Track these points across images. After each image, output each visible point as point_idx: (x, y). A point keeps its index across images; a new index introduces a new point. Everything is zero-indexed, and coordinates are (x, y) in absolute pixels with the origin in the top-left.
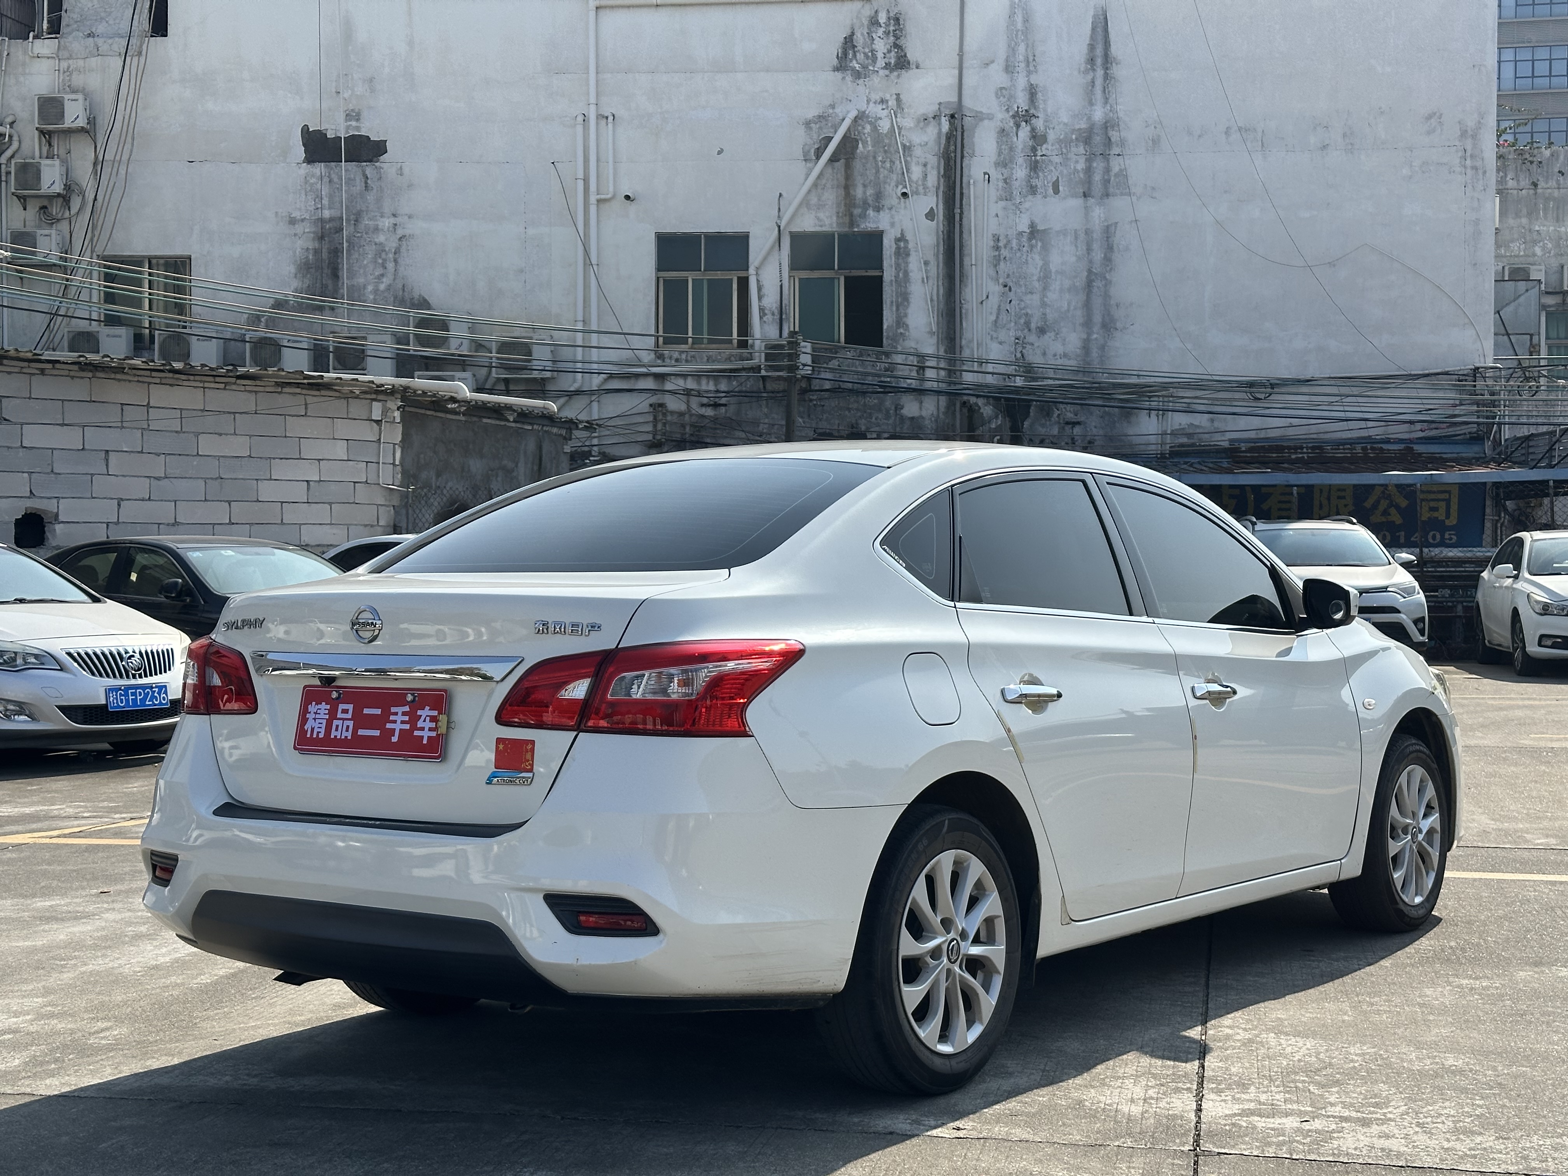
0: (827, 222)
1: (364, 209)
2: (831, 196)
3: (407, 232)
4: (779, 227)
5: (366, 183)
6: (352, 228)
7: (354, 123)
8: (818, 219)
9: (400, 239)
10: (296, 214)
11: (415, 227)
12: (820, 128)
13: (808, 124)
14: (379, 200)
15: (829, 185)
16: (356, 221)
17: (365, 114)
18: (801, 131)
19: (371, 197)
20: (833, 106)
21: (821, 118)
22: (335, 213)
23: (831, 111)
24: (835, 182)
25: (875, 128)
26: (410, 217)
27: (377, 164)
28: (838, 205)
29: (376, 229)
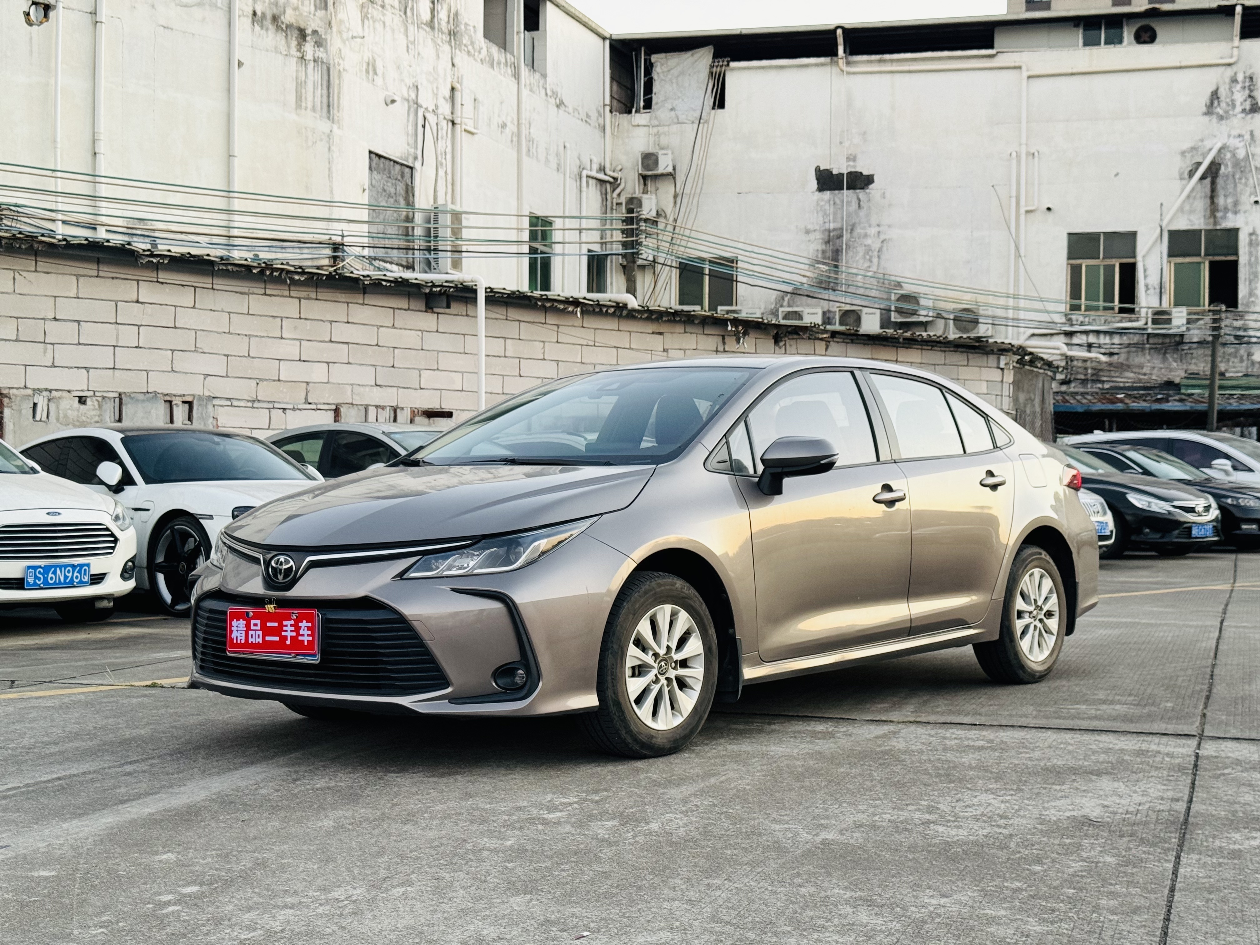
0: (1197, 222)
1: (857, 221)
2: (1201, 204)
3: (887, 237)
4: (1161, 227)
5: (859, 204)
6: (849, 235)
7: (851, 163)
8: (1190, 220)
9: (883, 242)
10: (811, 227)
11: (892, 234)
12: (1192, 156)
13: (1183, 153)
14: (868, 215)
15: (1198, 196)
16: (852, 230)
17: (859, 157)
18: (1178, 158)
19: (862, 213)
20: (1202, 140)
21: (1193, 149)
22: (838, 225)
23: (1200, 144)
24: (1203, 194)
25: (1234, 155)
26: (889, 226)
27: (867, 191)
28: (1205, 210)
29: (866, 236)
